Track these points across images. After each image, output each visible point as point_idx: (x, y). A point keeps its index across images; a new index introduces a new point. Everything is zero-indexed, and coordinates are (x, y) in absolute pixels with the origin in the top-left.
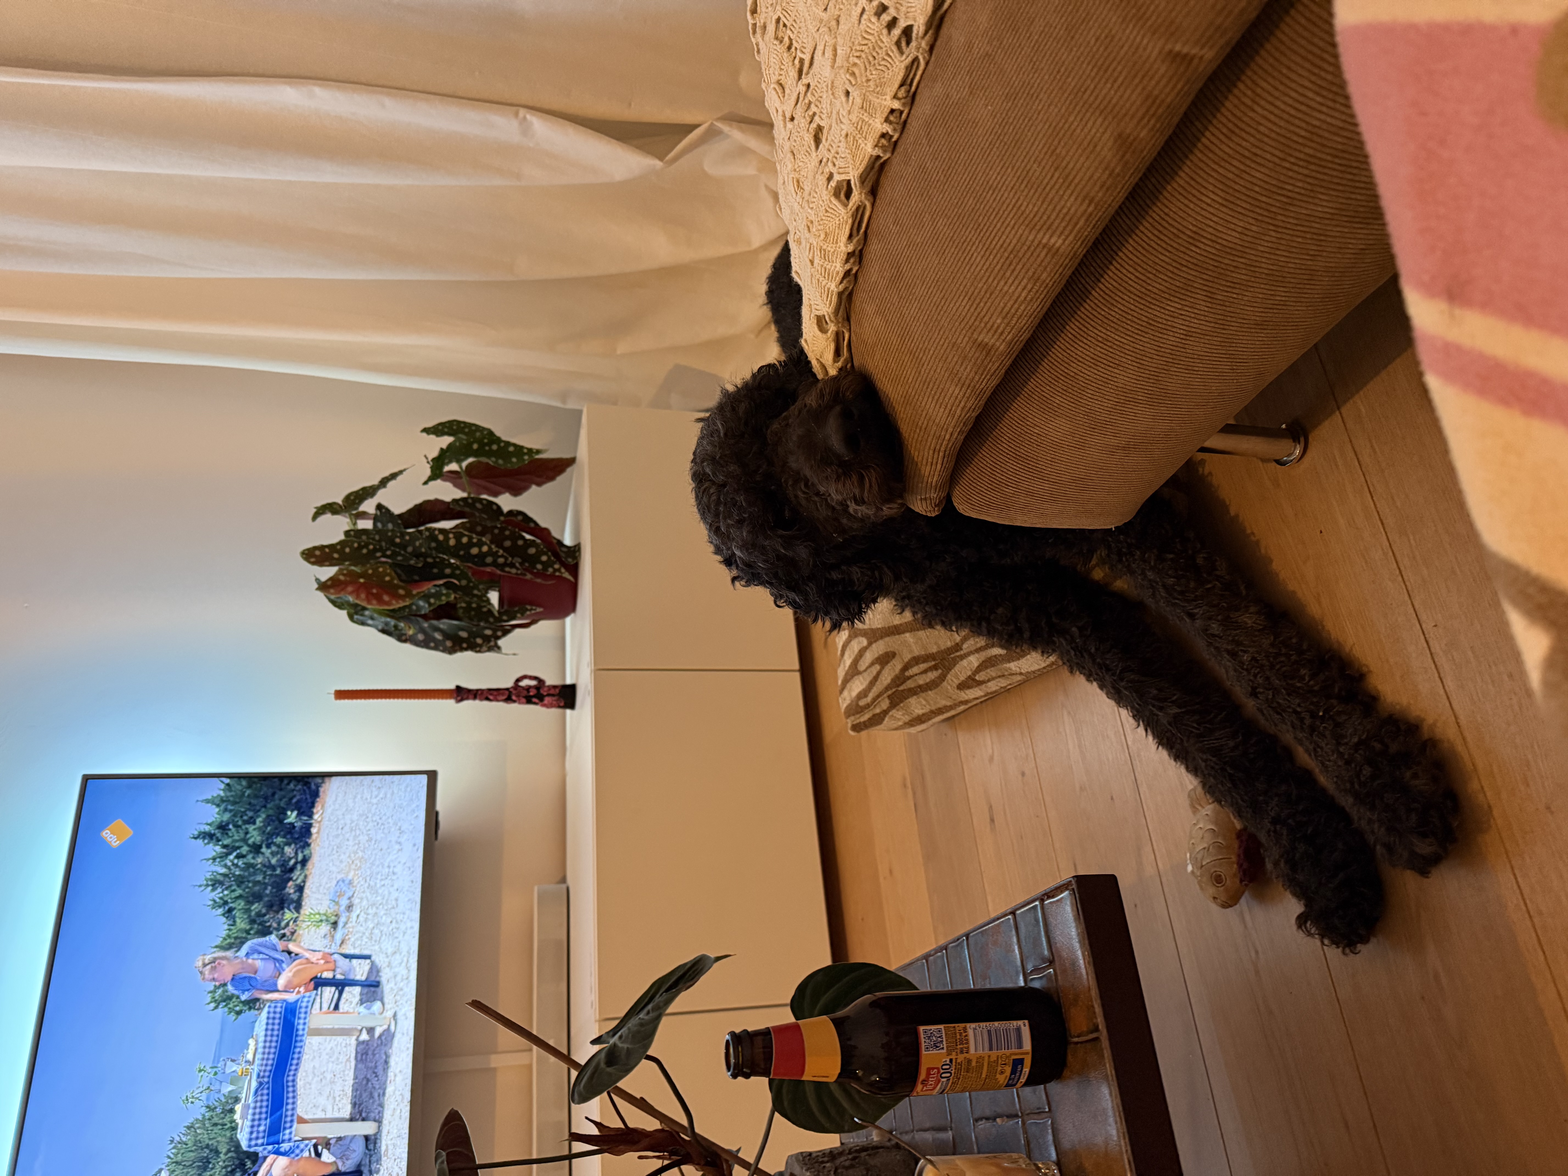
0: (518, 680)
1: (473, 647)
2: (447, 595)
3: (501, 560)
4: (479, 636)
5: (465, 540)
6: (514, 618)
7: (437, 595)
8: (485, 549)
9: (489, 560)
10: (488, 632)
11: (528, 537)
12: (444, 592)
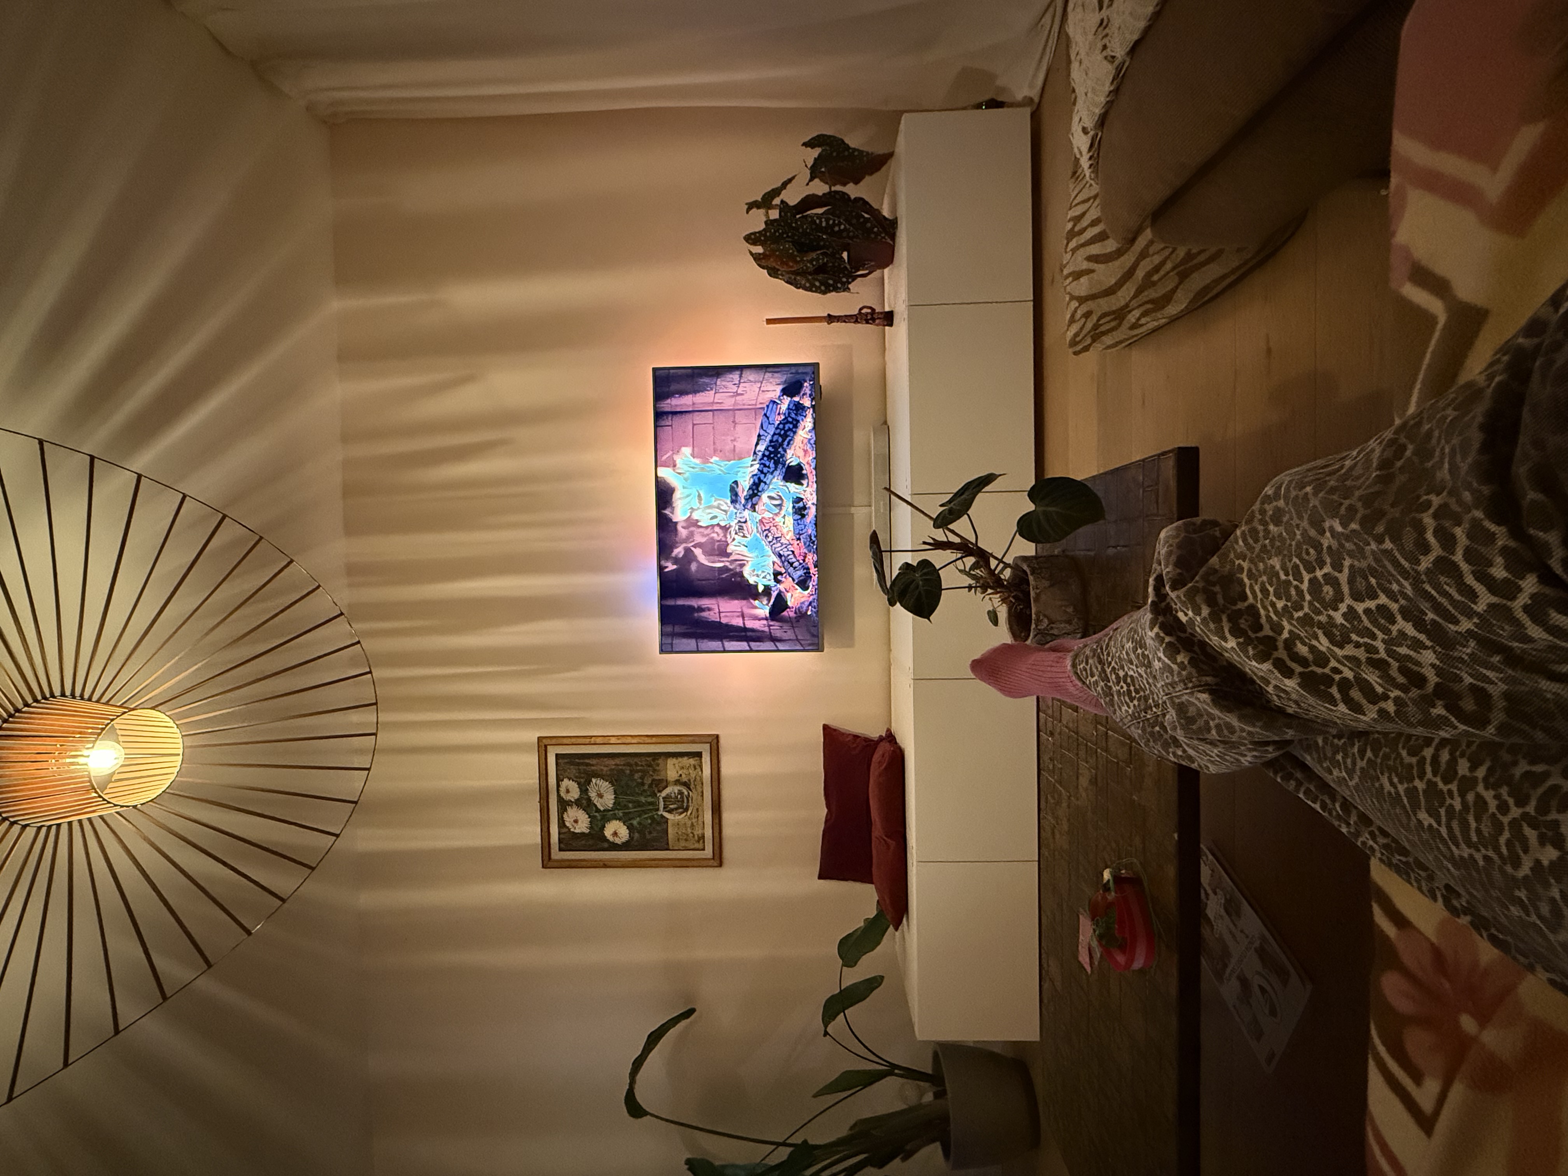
0: (861, 309)
1: (836, 289)
2: (823, 259)
3: (851, 234)
4: (839, 282)
5: (831, 222)
6: (859, 270)
7: (817, 259)
8: (842, 227)
9: (845, 234)
10: (844, 280)
11: (866, 216)
12: (821, 257)
